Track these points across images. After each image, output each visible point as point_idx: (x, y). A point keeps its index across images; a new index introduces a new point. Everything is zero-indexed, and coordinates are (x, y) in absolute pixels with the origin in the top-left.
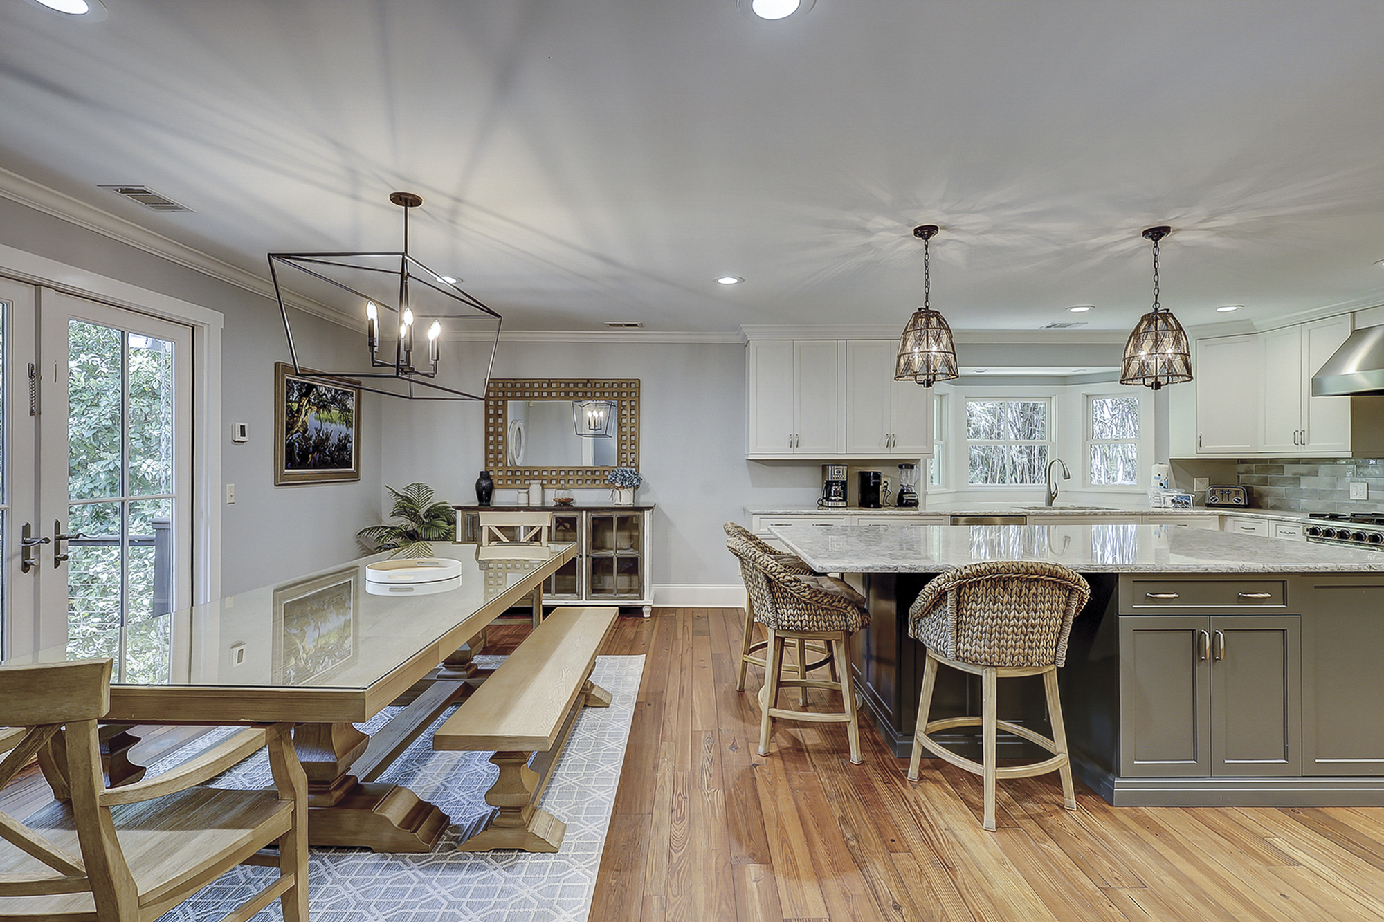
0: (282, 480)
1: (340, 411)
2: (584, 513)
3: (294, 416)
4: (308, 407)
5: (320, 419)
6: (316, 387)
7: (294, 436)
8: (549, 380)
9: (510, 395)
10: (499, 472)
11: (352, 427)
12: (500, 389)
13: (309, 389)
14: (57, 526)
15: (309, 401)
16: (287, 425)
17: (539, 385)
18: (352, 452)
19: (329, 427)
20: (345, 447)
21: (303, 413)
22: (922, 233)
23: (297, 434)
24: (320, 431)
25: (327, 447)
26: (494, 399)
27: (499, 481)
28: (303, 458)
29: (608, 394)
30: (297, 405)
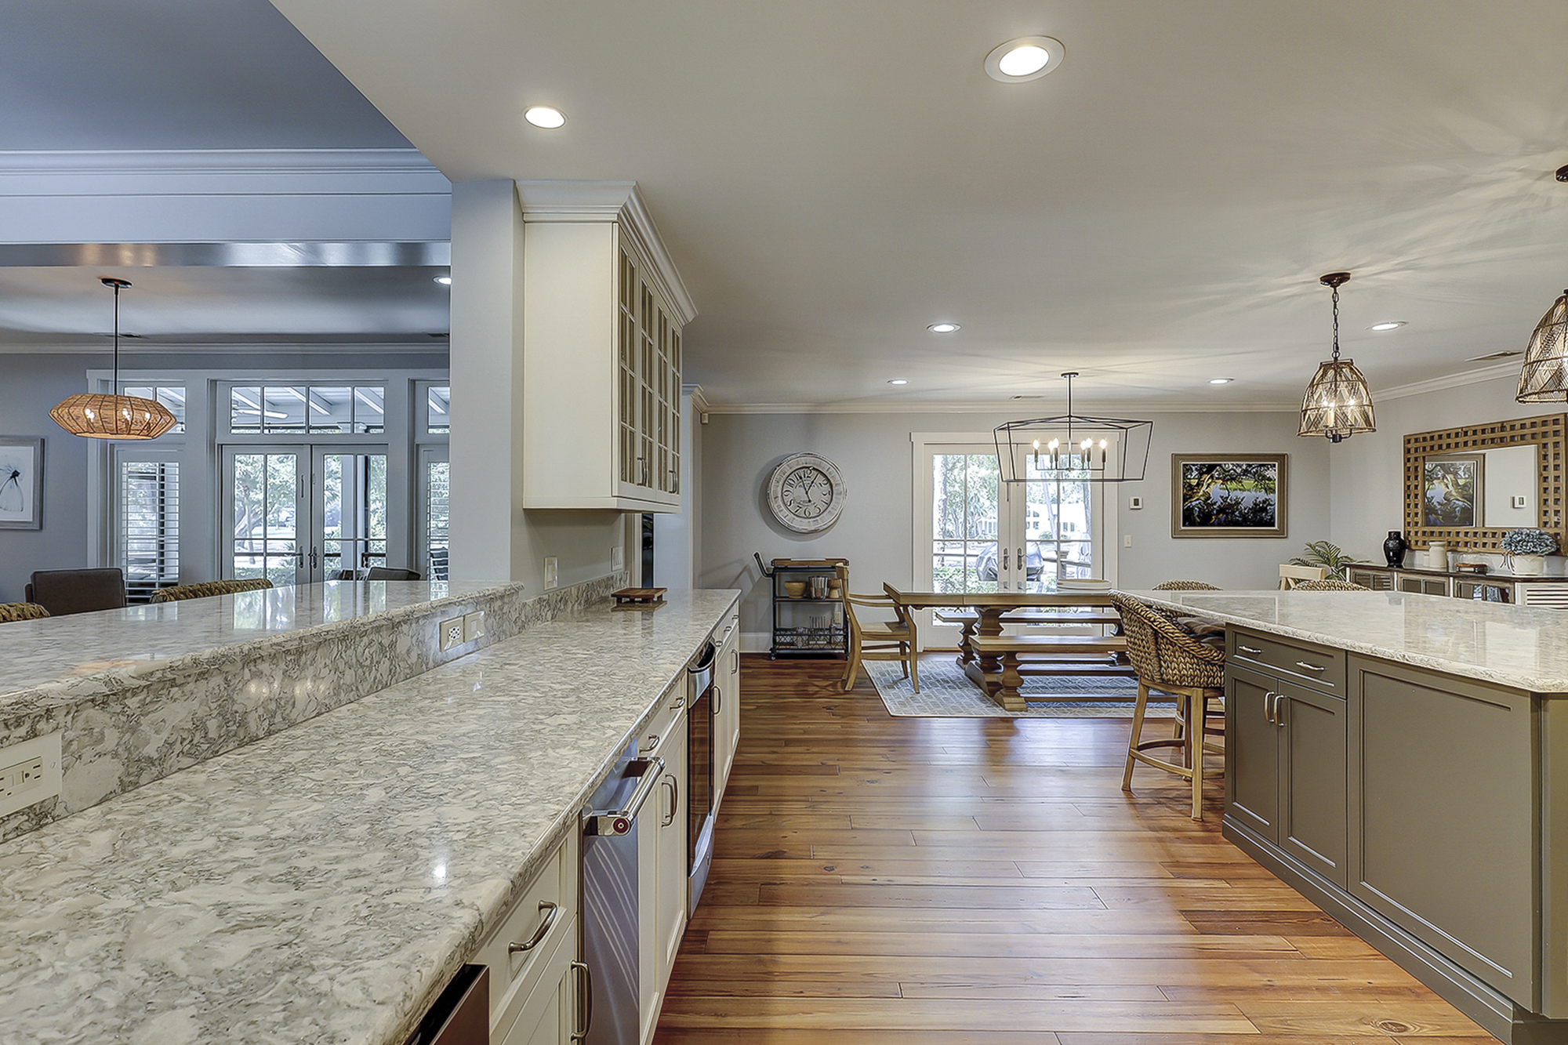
1: (1256, 481)
3: (1194, 489)
4: (1210, 480)
5: (1227, 489)
6: (1220, 465)
7: (1194, 504)
8: (1462, 428)
9: (1428, 449)
10: (1416, 533)
11: (1274, 491)
12: (1418, 445)
13: (1211, 468)
14: (1019, 550)
15: (1212, 477)
16: (1184, 495)
17: (1453, 435)
18: (1274, 513)
19: (1240, 494)
20: (1264, 510)
21: (1205, 486)
22: (1329, 283)
23: (1197, 502)
24: (1227, 498)
25: (1237, 509)
26: (1412, 457)
27: (1417, 542)
28: (1205, 519)
29: (1528, 437)
30: (1197, 481)
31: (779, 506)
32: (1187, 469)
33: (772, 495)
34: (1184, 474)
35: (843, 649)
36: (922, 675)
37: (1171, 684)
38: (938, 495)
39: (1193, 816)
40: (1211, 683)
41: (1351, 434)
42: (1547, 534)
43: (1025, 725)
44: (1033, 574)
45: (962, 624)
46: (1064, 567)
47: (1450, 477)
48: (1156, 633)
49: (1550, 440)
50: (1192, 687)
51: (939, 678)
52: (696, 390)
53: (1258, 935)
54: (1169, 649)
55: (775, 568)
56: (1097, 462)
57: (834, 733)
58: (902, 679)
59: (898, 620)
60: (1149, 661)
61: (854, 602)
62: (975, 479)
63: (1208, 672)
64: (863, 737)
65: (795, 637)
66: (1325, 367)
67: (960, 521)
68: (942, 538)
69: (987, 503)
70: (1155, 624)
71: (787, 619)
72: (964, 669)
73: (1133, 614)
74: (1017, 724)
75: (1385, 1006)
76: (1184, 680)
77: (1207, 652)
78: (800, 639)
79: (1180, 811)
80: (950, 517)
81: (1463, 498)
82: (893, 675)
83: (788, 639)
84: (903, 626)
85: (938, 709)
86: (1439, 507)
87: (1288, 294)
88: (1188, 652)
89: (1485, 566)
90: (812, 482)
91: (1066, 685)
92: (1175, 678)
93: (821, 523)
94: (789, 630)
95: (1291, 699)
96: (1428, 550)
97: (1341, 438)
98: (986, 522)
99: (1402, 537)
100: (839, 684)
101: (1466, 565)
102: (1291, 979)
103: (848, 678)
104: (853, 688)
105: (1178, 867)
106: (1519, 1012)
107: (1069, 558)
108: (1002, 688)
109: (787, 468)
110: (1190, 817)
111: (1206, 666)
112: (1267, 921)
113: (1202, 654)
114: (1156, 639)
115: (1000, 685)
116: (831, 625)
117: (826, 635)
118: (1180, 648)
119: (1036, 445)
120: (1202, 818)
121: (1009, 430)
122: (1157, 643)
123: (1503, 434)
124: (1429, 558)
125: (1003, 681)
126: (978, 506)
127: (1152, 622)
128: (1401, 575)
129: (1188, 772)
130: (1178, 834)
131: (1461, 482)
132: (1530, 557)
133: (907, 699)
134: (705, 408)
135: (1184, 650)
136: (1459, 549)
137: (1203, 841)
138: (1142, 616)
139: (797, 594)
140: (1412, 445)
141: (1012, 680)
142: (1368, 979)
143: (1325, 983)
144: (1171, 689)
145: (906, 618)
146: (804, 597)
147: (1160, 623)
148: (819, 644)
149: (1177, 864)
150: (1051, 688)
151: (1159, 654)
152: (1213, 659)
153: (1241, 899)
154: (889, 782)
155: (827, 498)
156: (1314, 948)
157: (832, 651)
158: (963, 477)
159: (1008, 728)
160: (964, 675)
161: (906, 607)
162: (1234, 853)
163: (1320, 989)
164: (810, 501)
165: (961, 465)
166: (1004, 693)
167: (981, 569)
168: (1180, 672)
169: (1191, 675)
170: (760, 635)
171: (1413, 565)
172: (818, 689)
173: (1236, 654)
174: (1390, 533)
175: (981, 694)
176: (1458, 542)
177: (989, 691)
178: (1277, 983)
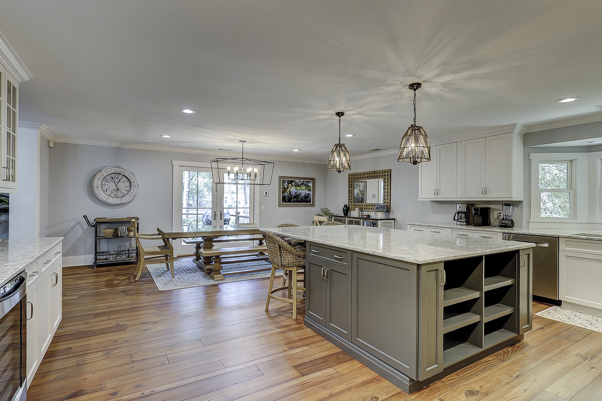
0: (280, 205)
1: (306, 187)
2: (362, 220)
3: (286, 189)
4: (291, 186)
5: (296, 189)
6: (295, 181)
7: (286, 194)
8: (364, 172)
9: (355, 178)
10: (352, 205)
11: (311, 191)
12: (352, 177)
13: (292, 182)
14: (221, 212)
15: (292, 185)
16: (283, 191)
17: (361, 175)
18: (311, 198)
19: (301, 191)
20: (308, 197)
21: (290, 188)
22: (338, 115)
23: (287, 194)
24: (296, 193)
25: (300, 197)
26: (350, 181)
27: (352, 208)
28: (290, 200)
29: (381, 176)
30: (287, 186)
31: (99, 192)
32: (284, 182)
33: (95, 186)
34: (283, 183)
35: (136, 259)
36: (176, 268)
37: (285, 266)
38: (186, 189)
39: (293, 318)
40: (300, 264)
41: (344, 170)
42: (385, 205)
43: (224, 287)
44: (226, 222)
45: (195, 244)
46: (238, 218)
47: (358, 188)
48: (280, 246)
49: (386, 177)
50: (293, 267)
51: (184, 269)
52: (42, 127)
53: (323, 370)
54: (285, 252)
55: (97, 222)
56: (253, 177)
57: (126, 305)
58: (166, 271)
59: (164, 245)
60: (277, 258)
61: (140, 238)
62: (202, 184)
63: (299, 260)
64: (143, 305)
65: (108, 256)
66: (336, 146)
67: (195, 200)
68: (187, 207)
69: (207, 193)
70: (280, 242)
71: (104, 246)
72: (196, 264)
73: (270, 239)
74: (221, 287)
75: (369, 389)
76: (290, 264)
77: (299, 252)
78: (111, 256)
79: (288, 317)
80: (191, 198)
81: (361, 194)
82: (162, 270)
83: (104, 257)
84: (167, 247)
85: (183, 284)
86: (356, 197)
87: (325, 118)
88: (292, 253)
89: (369, 215)
90: (120, 180)
91: (240, 266)
92: (287, 264)
93: (124, 200)
94: (105, 252)
95: (331, 270)
96: (355, 211)
97: (341, 171)
98: (206, 201)
99: (348, 206)
100: (132, 278)
101: (365, 215)
102: (338, 388)
103: (137, 274)
104: (139, 279)
105: (290, 344)
106: (411, 380)
107: (240, 215)
108: (213, 271)
109: (104, 173)
110: (292, 318)
111: (298, 258)
112: (325, 361)
113: (297, 254)
114: (280, 249)
115: (212, 270)
116: (129, 248)
117: (126, 254)
118: (289, 251)
119: (229, 169)
120: (296, 318)
121: (217, 162)
122: (280, 250)
123: (375, 175)
124: (355, 213)
125: (214, 269)
126: (203, 194)
127: (278, 242)
128: (348, 219)
129: (291, 301)
130: (288, 328)
131: (361, 189)
132: (381, 213)
133: (168, 281)
134: (51, 139)
135: (290, 252)
136: (363, 210)
137: (297, 329)
138: (275, 240)
139: (109, 235)
140: (350, 177)
141: (218, 268)
142: (362, 378)
143: (349, 386)
144: (285, 268)
145: (168, 244)
146: (114, 236)
147: (282, 242)
148: (122, 258)
149: (290, 343)
150: (234, 268)
151: (281, 255)
152: (301, 255)
153: (314, 353)
154: (157, 328)
155: (128, 188)
156: (343, 370)
157: (130, 261)
158: (196, 183)
159: (216, 289)
160: (196, 266)
161: (168, 239)
162: (309, 332)
163: (349, 389)
164: (118, 189)
165: (195, 178)
166: (214, 273)
167: (204, 220)
168: (289, 261)
169: (293, 262)
170: (88, 256)
171: (350, 215)
172: (119, 282)
173: (310, 253)
174: (344, 205)
175: (204, 274)
176: (362, 208)
177: (208, 273)
178: (333, 392)
